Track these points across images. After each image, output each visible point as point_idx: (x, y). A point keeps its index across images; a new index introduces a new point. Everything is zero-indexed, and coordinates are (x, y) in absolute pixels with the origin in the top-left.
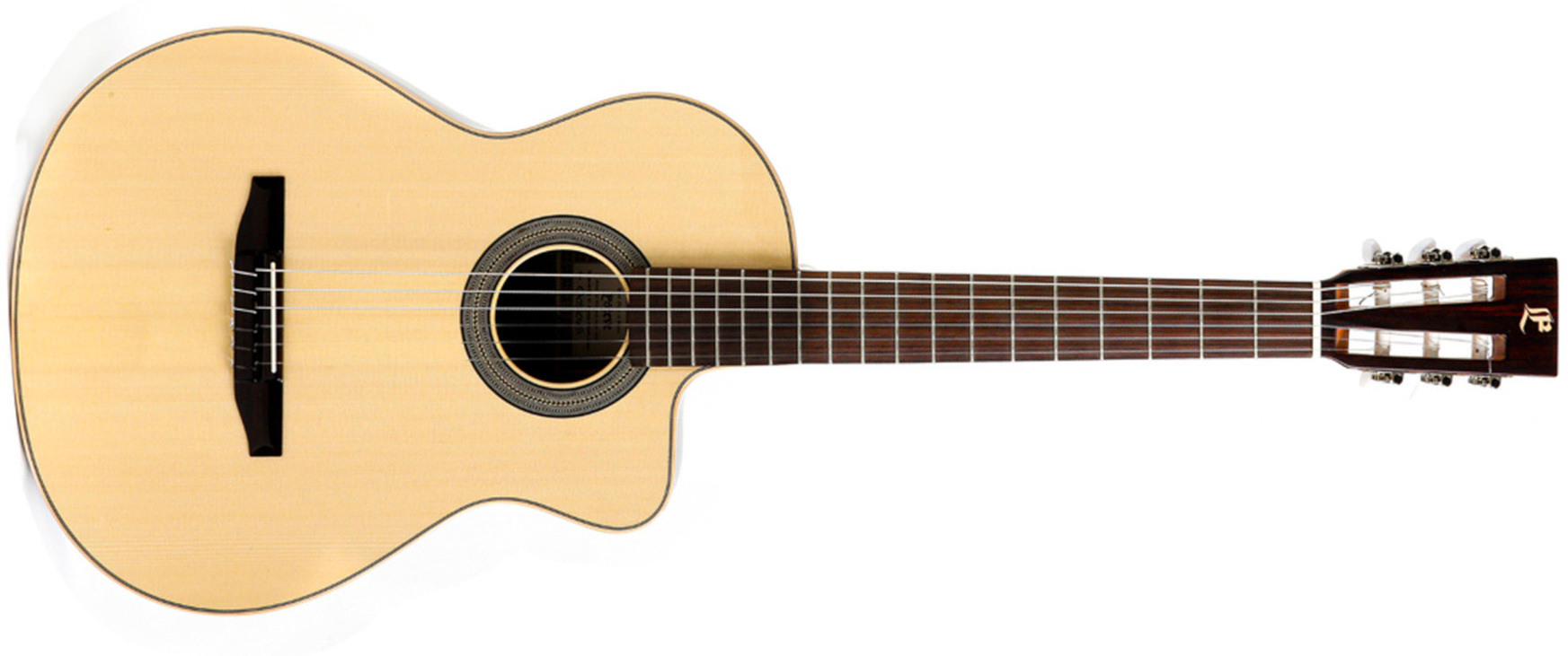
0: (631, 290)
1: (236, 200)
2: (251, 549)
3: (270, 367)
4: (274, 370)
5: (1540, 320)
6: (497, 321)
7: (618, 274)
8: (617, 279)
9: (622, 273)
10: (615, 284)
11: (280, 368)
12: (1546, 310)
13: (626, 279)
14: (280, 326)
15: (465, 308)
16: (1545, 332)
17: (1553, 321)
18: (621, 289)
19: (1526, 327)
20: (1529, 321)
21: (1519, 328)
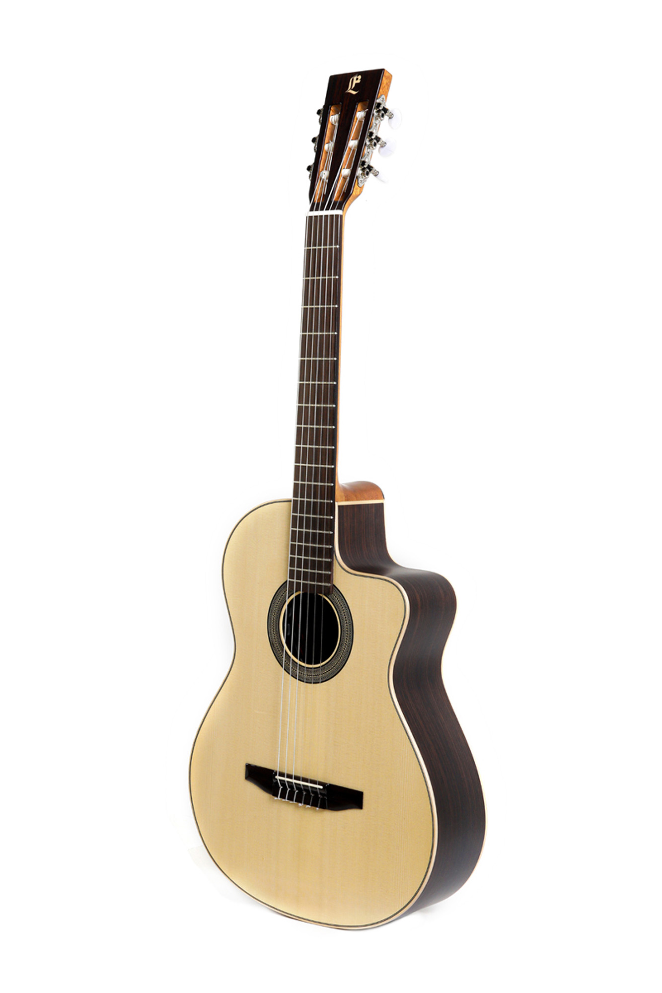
0: (300, 590)
1: (254, 791)
2: (404, 819)
3: (319, 789)
4: (321, 787)
5: (355, 82)
6: (311, 663)
7: (293, 596)
8: (296, 597)
9: (293, 594)
10: (297, 597)
11: (320, 783)
12: (351, 79)
13: (296, 592)
14: (301, 779)
15: (305, 681)
16: (361, 79)
17: (357, 75)
18: (299, 595)
19: (356, 91)
20: (354, 90)
21: (356, 94)
